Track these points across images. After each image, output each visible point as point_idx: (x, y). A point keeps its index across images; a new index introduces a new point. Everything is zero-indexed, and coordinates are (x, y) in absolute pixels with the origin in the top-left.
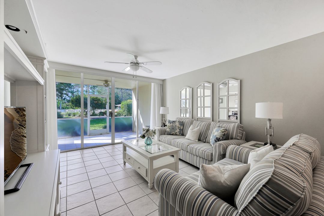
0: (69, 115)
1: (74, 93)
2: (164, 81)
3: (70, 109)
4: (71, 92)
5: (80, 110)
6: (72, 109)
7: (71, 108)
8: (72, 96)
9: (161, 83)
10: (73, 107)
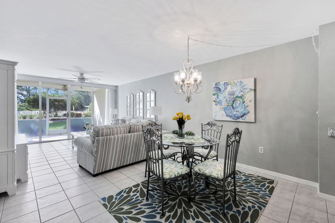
0: (24, 118)
1: (31, 91)
2: (117, 87)
3: (25, 111)
4: (26, 90)
5: (38, 112)
6: (28, 111)
7: (27, 109)
8: (27, 95)
9: (115, 89)
10: (29, 108)
